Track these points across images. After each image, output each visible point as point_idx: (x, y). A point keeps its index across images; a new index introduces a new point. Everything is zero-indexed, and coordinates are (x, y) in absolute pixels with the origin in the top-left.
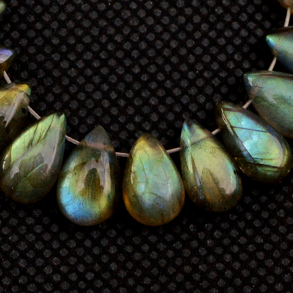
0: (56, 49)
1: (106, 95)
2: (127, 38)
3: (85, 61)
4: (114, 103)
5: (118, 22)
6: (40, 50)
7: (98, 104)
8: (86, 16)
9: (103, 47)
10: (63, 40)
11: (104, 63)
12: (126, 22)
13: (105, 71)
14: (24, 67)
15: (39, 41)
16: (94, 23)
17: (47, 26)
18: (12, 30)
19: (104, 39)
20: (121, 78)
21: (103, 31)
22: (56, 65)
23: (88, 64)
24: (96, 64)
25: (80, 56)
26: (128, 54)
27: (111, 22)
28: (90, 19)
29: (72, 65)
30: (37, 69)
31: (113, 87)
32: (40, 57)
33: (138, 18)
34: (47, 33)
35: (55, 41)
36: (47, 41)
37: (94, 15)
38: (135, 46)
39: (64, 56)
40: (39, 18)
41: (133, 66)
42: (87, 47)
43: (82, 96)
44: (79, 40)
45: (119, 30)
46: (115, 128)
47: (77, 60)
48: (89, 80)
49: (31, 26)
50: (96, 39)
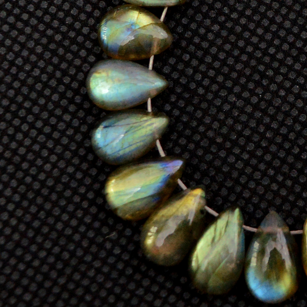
0: (220, 147)
1: (273, 179)
2: (282, 124)
3: (249, 152)
4: (282, 185)
5: (271, 111)
6: (207, 151)
7: (267, 188)
8: (242, 111)
9: (263, 136)
10: (226, 138)
11: (266, 150)
12: (278, 109)
13: (268, 157)
14: (196, 168)
15: (205, 143)
16: (251, 116)
17: (209, 127)
18: (179, 137)
19: (262, 129)
20: (283, 161)
21: (259, 122)
22: (224, 161)
23: (252, 154)
24: (259, 153)
25: (243, 149)
26: (285, 138)
27: (265, 112)
28: (246, 113)
29: (238, 158)
30: (208, 168)
31: (278, 170)
32: (209, 157)
33: (288, 103)
34: (210, 134)
35: (219, 140)
36: (212, 141)
37: (249, 109)
38: (291, 129)
39: (229, 152)
40: (200, 122)
41: (292, 147)
42: (249, 139)
43: (252, 185)
44: (240, 134)
45: (273, 118)
46: (286, 207)
47: (241, 153)
48: (255, 168)
49: (195, 131)
50: (254, 131)
